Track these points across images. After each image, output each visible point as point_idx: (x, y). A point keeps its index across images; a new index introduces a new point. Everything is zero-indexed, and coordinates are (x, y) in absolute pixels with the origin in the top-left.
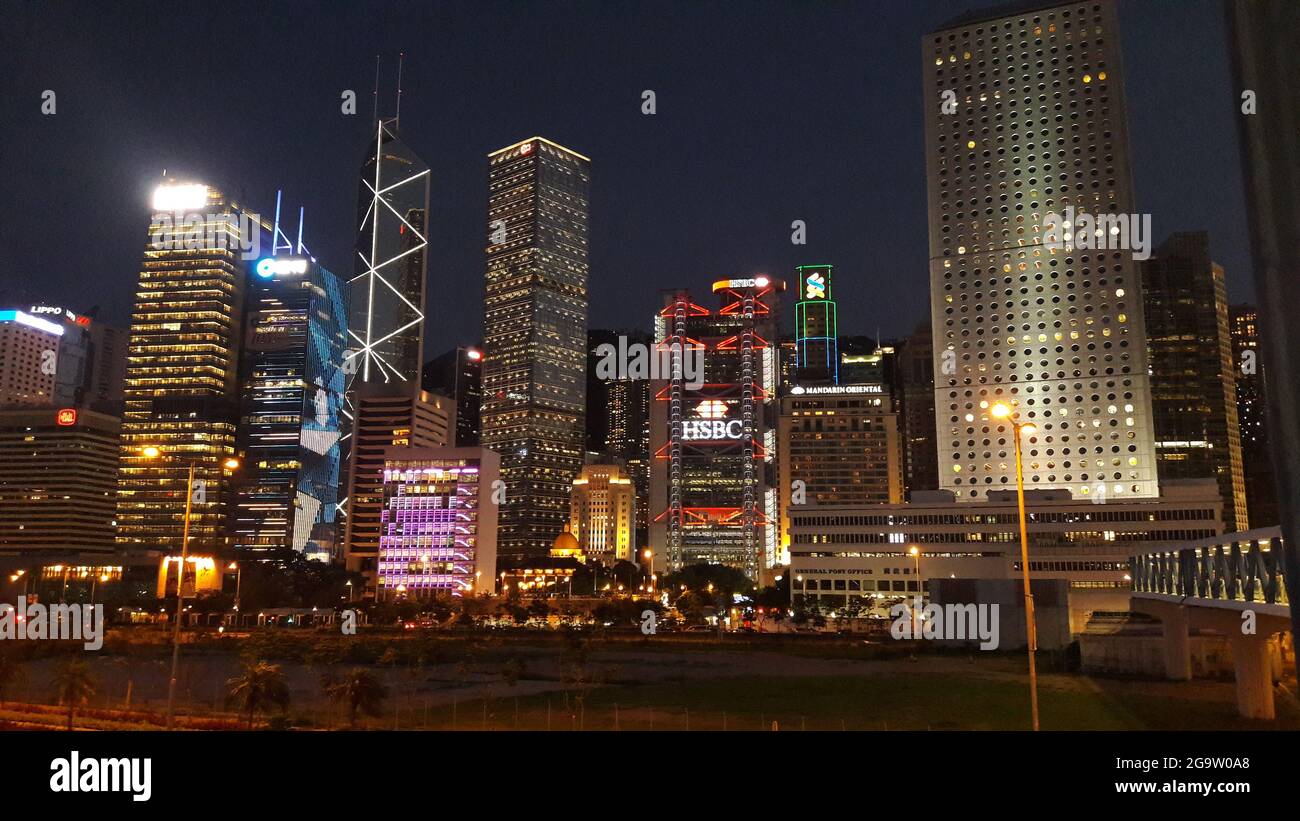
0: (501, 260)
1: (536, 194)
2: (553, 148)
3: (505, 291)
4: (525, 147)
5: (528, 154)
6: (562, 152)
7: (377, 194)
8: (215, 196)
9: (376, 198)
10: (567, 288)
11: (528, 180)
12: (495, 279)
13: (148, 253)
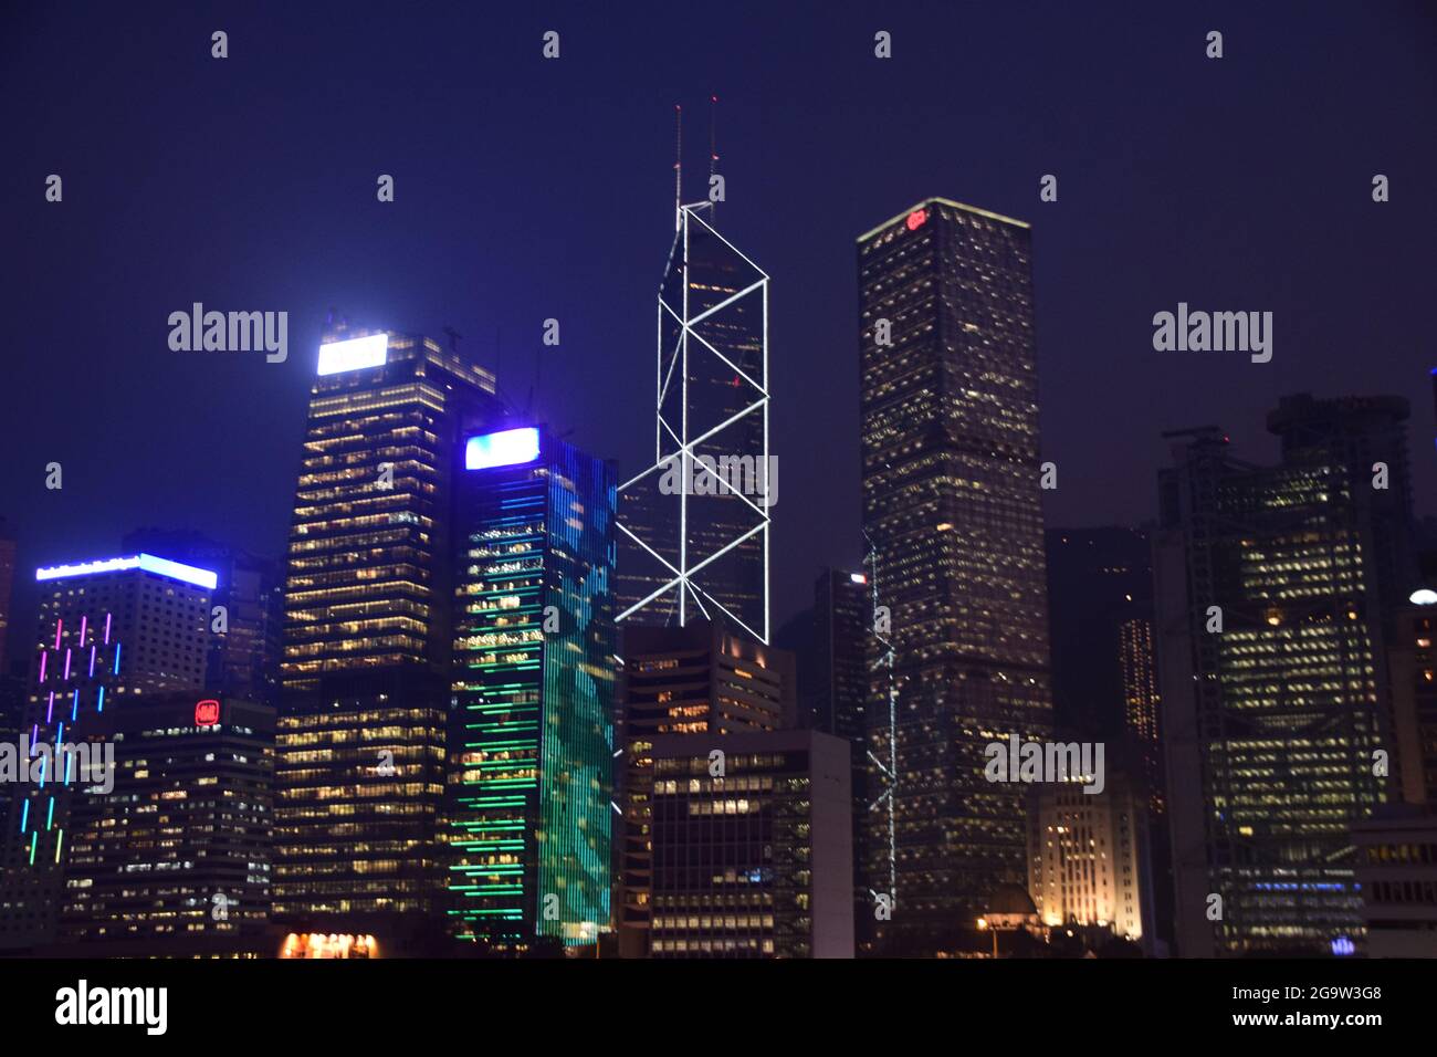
0: (886, 412)
1: (938, 294)
2: (964, 213)
3: (896, 463)
4: (916, 216)
5: (922, 228)
6: (979, 218)
7: (686, 326)
8: (401, 345)
9: (684, 333)
10: (1000, 449)
11: (925, 272)
12: (877, 445)
13: (309, 445)
